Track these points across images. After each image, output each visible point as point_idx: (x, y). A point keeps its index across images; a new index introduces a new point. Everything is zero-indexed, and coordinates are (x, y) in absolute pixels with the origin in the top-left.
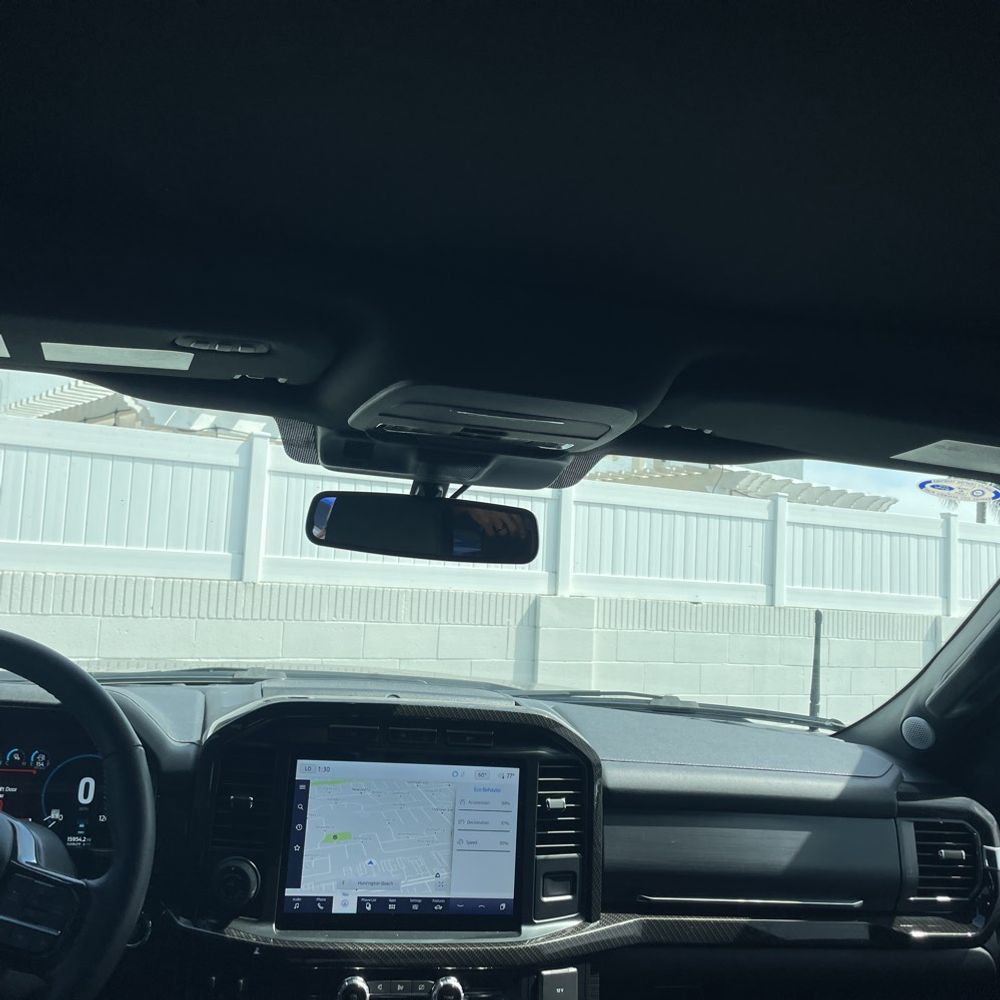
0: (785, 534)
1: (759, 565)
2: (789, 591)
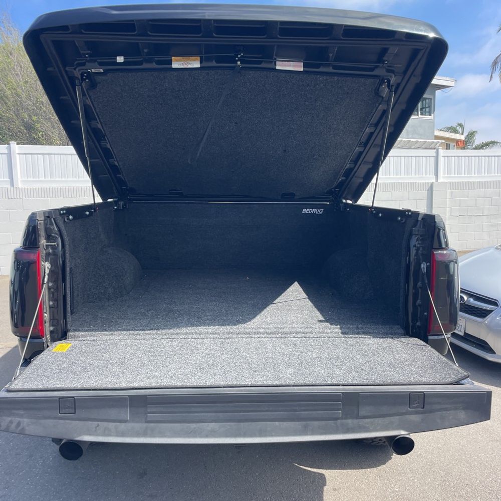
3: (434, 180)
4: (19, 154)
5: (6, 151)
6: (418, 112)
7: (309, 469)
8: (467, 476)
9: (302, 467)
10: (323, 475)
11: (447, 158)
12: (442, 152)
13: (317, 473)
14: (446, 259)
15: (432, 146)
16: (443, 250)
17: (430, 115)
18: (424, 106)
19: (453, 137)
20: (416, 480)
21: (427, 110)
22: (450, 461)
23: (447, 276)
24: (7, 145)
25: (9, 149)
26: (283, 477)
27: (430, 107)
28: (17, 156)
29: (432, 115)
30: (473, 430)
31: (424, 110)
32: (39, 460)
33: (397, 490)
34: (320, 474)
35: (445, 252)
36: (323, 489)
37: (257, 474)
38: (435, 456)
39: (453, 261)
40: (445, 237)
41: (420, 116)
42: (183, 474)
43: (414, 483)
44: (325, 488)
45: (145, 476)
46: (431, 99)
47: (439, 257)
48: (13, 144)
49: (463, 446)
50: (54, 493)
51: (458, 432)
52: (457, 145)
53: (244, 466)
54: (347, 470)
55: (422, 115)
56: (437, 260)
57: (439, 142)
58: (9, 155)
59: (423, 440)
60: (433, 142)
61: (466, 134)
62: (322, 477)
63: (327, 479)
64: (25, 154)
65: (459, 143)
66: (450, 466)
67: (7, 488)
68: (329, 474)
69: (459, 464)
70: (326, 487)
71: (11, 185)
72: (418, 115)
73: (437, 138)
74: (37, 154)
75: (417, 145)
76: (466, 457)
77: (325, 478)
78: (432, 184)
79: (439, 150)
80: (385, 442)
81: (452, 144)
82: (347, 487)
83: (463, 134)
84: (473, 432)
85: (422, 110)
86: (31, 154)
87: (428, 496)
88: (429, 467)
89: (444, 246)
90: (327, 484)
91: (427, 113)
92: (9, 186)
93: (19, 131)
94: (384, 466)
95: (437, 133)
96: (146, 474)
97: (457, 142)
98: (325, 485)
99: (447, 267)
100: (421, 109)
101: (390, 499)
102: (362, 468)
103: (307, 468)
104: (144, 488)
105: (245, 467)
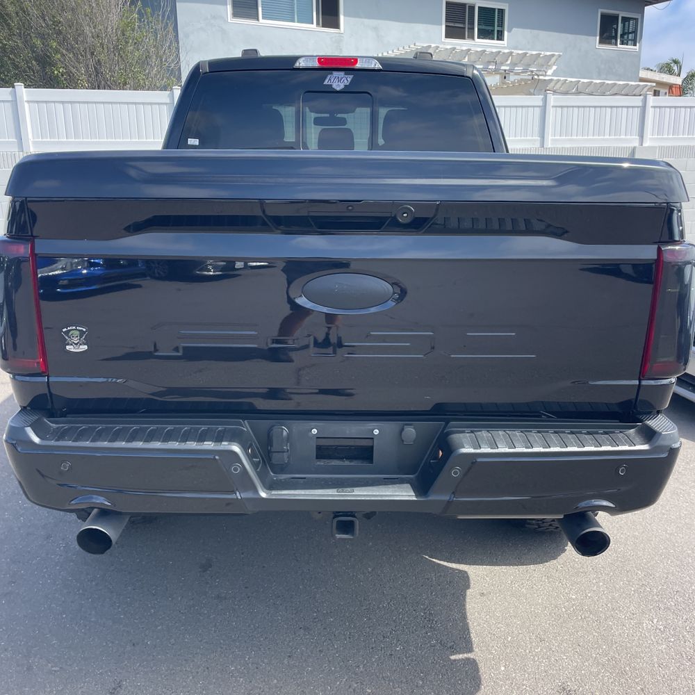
0: (551, 113)
1: (537, 129)
2: (552, 140)
3: (636, 144)
4: (28, 102)
5: (10, 98)
6: (616, 40)
7: (445, 564)
8: (677, 579)
9: (434, 560)
10: (466, 572)
11: (658, 109)
12: (651, 100)
13: (457, 570)
14: (680, 259)
15: (637, 91)
16: (676, 245)
17: (635, 45)
18: (626, 31)
19: (665, 80)
20: (601, 584)
21: (631, 36)
22: (652, 556)
23: (679, 287)
24: (11, 89)
25: (14, 94)
26: (408, 574)
27: (635, 32)
28: (26, 105)
29: (638, 44)
30: (686, 510)
31: (626, 37)
32: (61, 542)
33: (574, 597)
34: (460, 571)
35: (677, 248)
36: (465, 592)
37: (370, 569)
38: (629, 548)
39: (690, 263)
40: (681, 223)
41: (619, 46)
42: (264, 567)
43: (599, 587)
44: (469, 592)
45: (210, 569)
46: (636, 20)
47: (667, 256)
48: (19, 86)
49: (671, 534)
50: (81, 591)
51: (664, 514)
52: (669, 93)
53: (351, 557)
54: (501, 567)
55: (622, 44)
56: (665, 260)
57: (647, 86)
58: (15, 103)
59: (612, 524)
60: (639, 86)
61: (684, 75)
62: (464, 577)
63: (471, 578)
64: (37, 102)
65: (674, 89)
66: (652, 563)
67: (14, 583)
68: (475, 572)
69: (665, 562)
70: (470, 590)
71: (19, 148)
72: (616, 44)
73: (642, 80)
74: (54, 102)
75: (615, 90)
76: (675, 551)
77: (468, 577)
78: (634, 148)
79: (648, 96)
80: (557, 528)
81: (662, 91)
82: (500, 591)
83: (679, 75)
84: (685, 515)
85: (623, 38)
86: (46, 102)
87: (619, 607)
88: (621, 565)
89: (677, 239)
90: (472, 585)
91: (630, 42)
92: (17, 150)
93: (29, 68)
94: (555, 561)
95: (643, 74)
96: (211, 566)
97: (671, 87)
98: (468, 587)
99: (680, 271)
100: (622, 36)
101: (564, 610)
102: (523, 564)
103: (442, 563)
104: (208, 586)
105: (353, 559)
